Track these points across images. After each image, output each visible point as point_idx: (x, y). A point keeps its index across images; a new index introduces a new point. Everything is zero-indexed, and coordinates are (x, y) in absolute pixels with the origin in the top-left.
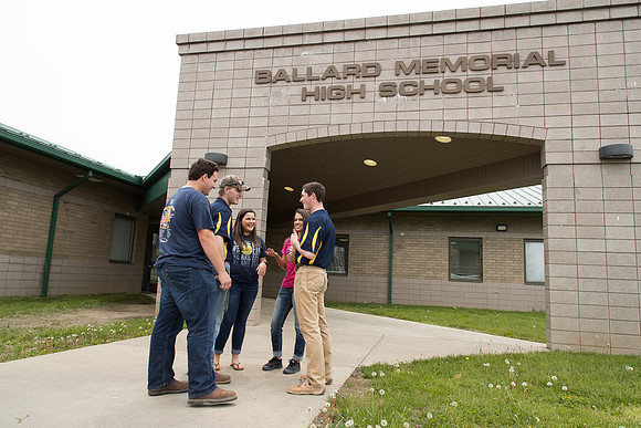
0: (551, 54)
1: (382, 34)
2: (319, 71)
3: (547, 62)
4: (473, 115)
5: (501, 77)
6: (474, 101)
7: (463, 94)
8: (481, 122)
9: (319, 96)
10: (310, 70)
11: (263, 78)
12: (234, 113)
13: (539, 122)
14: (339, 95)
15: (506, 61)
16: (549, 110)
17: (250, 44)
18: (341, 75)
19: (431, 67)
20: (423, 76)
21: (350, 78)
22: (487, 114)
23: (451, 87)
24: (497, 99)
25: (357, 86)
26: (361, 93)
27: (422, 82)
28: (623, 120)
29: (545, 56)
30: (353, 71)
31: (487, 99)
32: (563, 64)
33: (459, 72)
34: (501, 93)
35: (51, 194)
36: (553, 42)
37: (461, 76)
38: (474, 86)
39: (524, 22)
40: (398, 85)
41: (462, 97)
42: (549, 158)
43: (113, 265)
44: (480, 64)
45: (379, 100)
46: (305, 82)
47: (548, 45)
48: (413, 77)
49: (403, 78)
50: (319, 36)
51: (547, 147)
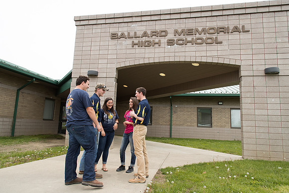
0: (243, 27)
1: (168, 17)
2: (139, 34)
3: (241, 30)
4: (209, 54)
5: (221, 37)
6: (209, 47)
7: (204, 44)
8: (212, 57)
9: (140, 45)
10: (135, 33)
11: (114, 36)
12: (101, 52)
13: (238, 57)
14: (149, 44)
15: (223, 30)
16: (242, 52)
17: (108, 21)
18: (150, 36)
19: (190, 32)
20: (186, 36)
21: (154, 37)
22: (215, 53)
23: (199, 41)
24: (219, 47)
25: (157, 41)
26: (159, 44)
27: (186, 39)
28: (275, 56)
29: (241, 28)
30: (155, 33)
31: (215, 47)
32: (248, 31)
33: (203, 35)
34: (221, 44)
35: (16, 89)
36: (244, 21)
37: (203, 36)
38: (209, 41)
39: (231, 12)
40: (175, 40)
41: (204, 46)
42: (243, 73)
43: (44, 121)
44: (212, 31)
45: (167, 47)
46: (134, 39)
47: (242, 23)
48: (182, 37)
49: (177, 37)
50: (140, 18)
51: (242, 68)
